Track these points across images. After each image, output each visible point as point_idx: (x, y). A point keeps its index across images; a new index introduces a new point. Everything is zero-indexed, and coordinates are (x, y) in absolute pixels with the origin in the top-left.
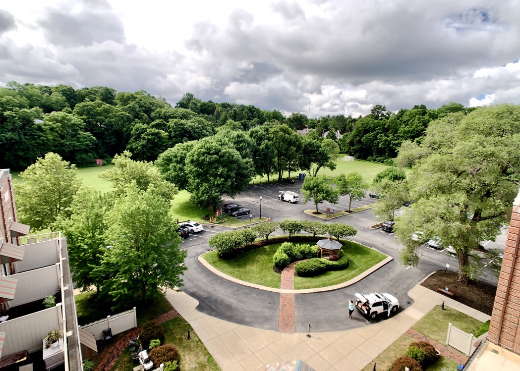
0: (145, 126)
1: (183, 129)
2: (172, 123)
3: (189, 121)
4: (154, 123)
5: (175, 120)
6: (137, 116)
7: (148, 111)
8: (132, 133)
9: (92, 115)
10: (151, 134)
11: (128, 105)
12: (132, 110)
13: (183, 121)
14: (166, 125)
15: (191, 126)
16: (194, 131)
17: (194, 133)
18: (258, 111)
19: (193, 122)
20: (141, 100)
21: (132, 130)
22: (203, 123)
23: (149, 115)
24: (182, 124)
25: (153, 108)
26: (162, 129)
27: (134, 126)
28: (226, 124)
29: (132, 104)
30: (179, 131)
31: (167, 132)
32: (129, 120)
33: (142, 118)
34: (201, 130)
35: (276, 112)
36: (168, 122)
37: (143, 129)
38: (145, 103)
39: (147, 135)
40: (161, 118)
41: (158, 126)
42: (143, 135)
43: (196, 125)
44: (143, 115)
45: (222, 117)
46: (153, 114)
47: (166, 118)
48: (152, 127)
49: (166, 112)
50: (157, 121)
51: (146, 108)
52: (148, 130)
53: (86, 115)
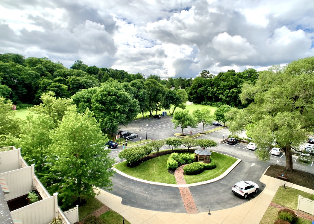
0: (50, 81)
1: (79, 83)
2: (70, 79)
3: (83, 78)
4: (56, 79)
5: (72, 77)
6: (43, 74)
7: (51, 71)
8: (40, 86)
9: (7, 72)
10: (54, 86)
11: (37, 67)
12: (39, 69)
13: (79, 78)
14: (65, 80)
15: (85, 81)
16: (87, 84)
17: (87, 86)
18: (126, 73)
19: (86, 79)
20: (46, 63)
21: (39, 84)
22: (93, 80)
23: (52, 74)
24: (78, 80)
25: (56, 69)
26: (63, 83)
27: (41, 81)
28: (108, 81)
29: (39, 66)
30: (76, 84)
31: (67, 85)
32: (37, 77)
33: (47, 76)
34: (91, 84)
35: (139, 75)
36: (67, 79)
37: (49, 83)
38: (49, 66)
39: (51, 87)
40: (61, 76)
41: (60, 81)
42: (48, 88)
43: (88, 80)
44: (48, 74)
45: (104, 76)
46: (55, 73)
47: (66, 76)
48: (56, 82)
49: (65, 72)
50: (59, 78)
51: (50, 68)
52: (52, 84)
53: (3, 72)
